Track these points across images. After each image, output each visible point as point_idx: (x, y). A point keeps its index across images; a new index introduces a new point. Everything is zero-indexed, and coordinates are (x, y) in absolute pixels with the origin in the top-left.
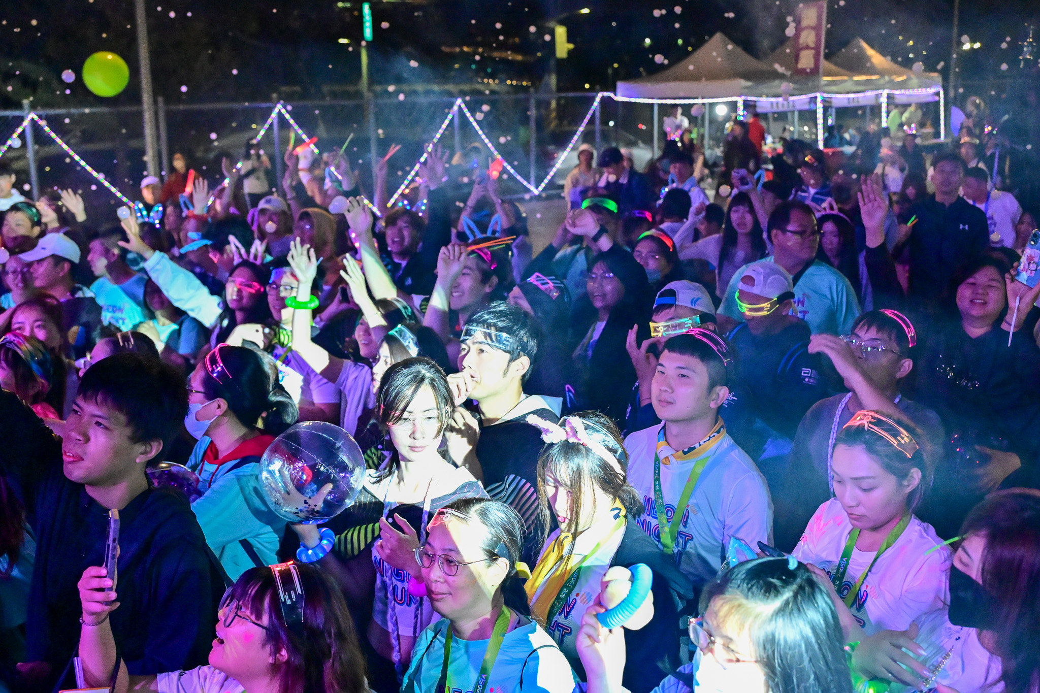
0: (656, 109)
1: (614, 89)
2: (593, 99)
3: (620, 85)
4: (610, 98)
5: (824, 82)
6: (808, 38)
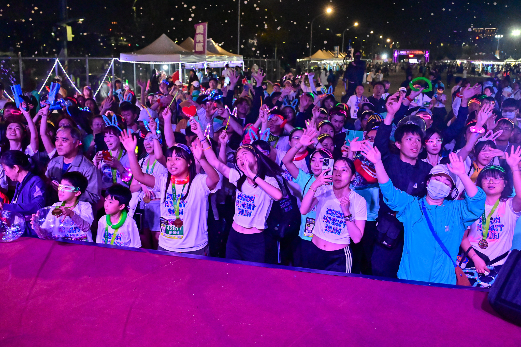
0: (134, 66)
1: (119, 57)
2: (111, 61)
4: (117, 60)
5: (207, 57)
6: (199, 38)
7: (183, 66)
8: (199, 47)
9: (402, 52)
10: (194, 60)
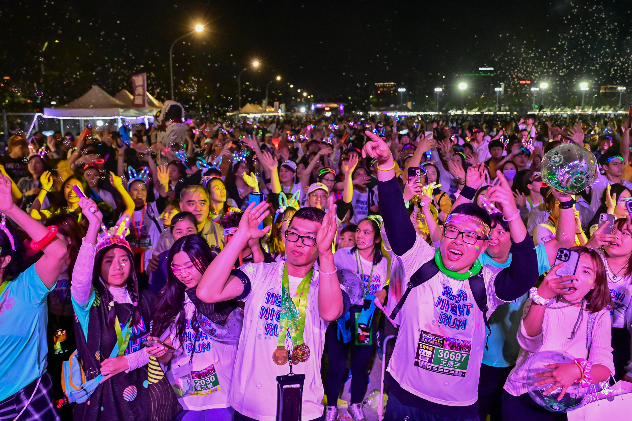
0: (62, 122)
2: (33, 116)
3: (45, 110)
4: (41, 116)
5: (148, 111)
6: (139, 90)
7: (123, 121)
8: (139, 101)
9: (319, 106)
10: (133, 114)
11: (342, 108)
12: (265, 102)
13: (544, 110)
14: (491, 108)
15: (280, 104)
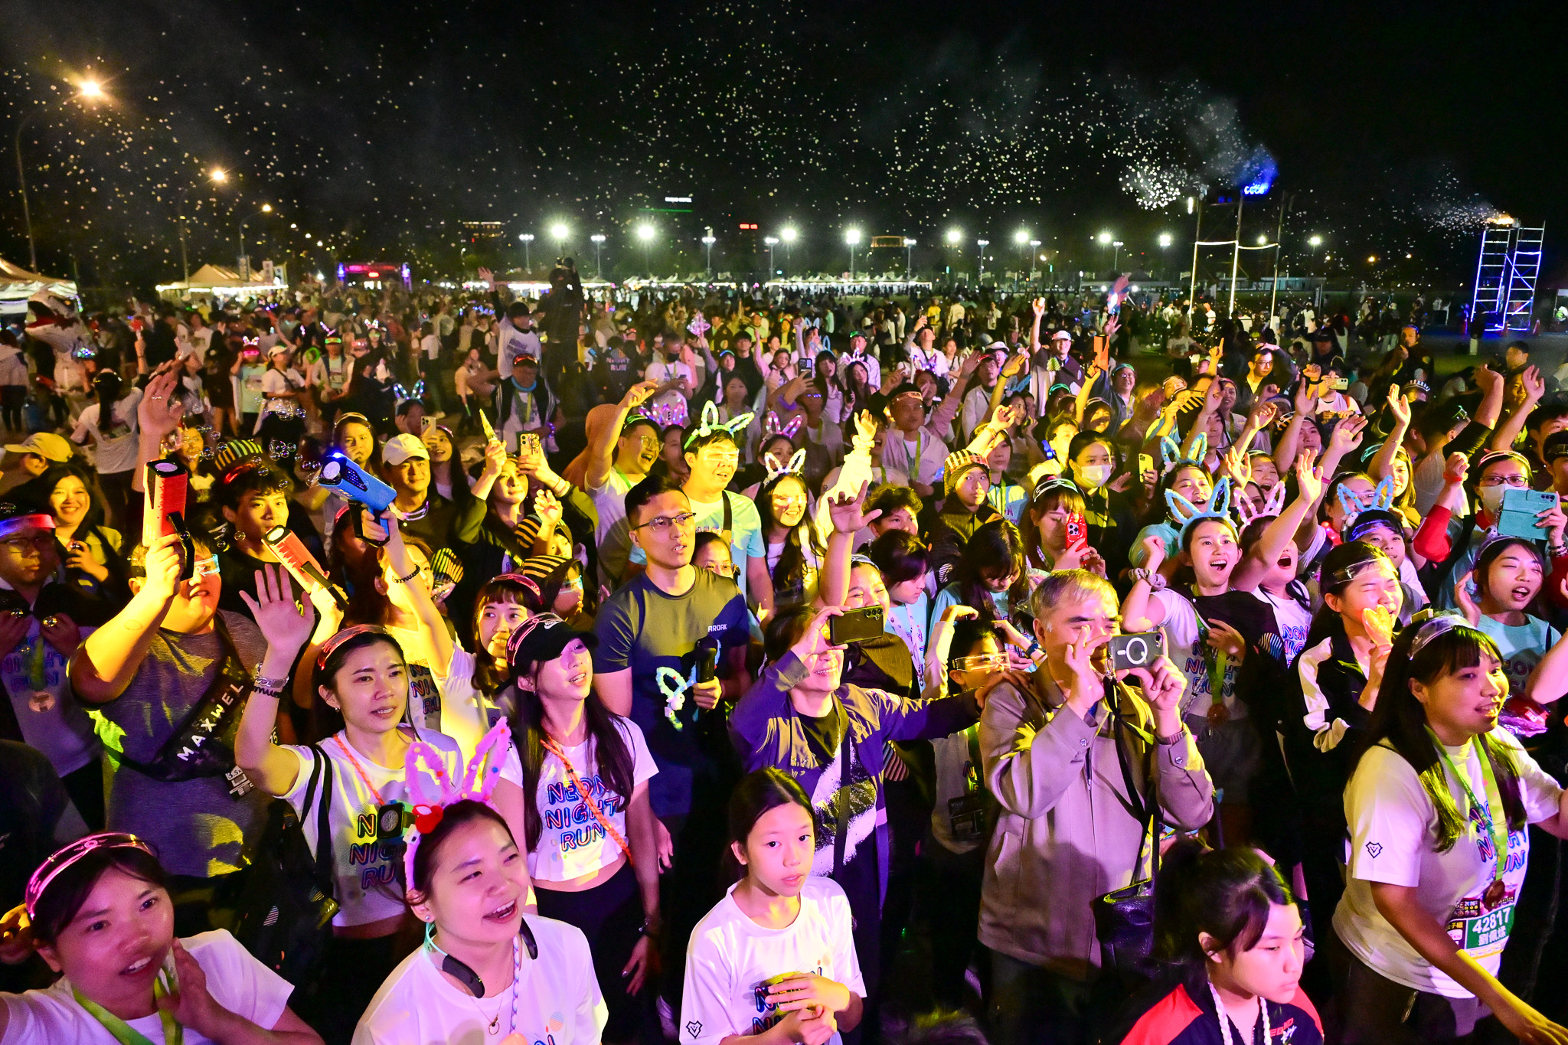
9: (354, 268)
11: (406, 273)
12: (243, 261)
13: (793, 279)
14: (700, 275)
15: (275, 264)
